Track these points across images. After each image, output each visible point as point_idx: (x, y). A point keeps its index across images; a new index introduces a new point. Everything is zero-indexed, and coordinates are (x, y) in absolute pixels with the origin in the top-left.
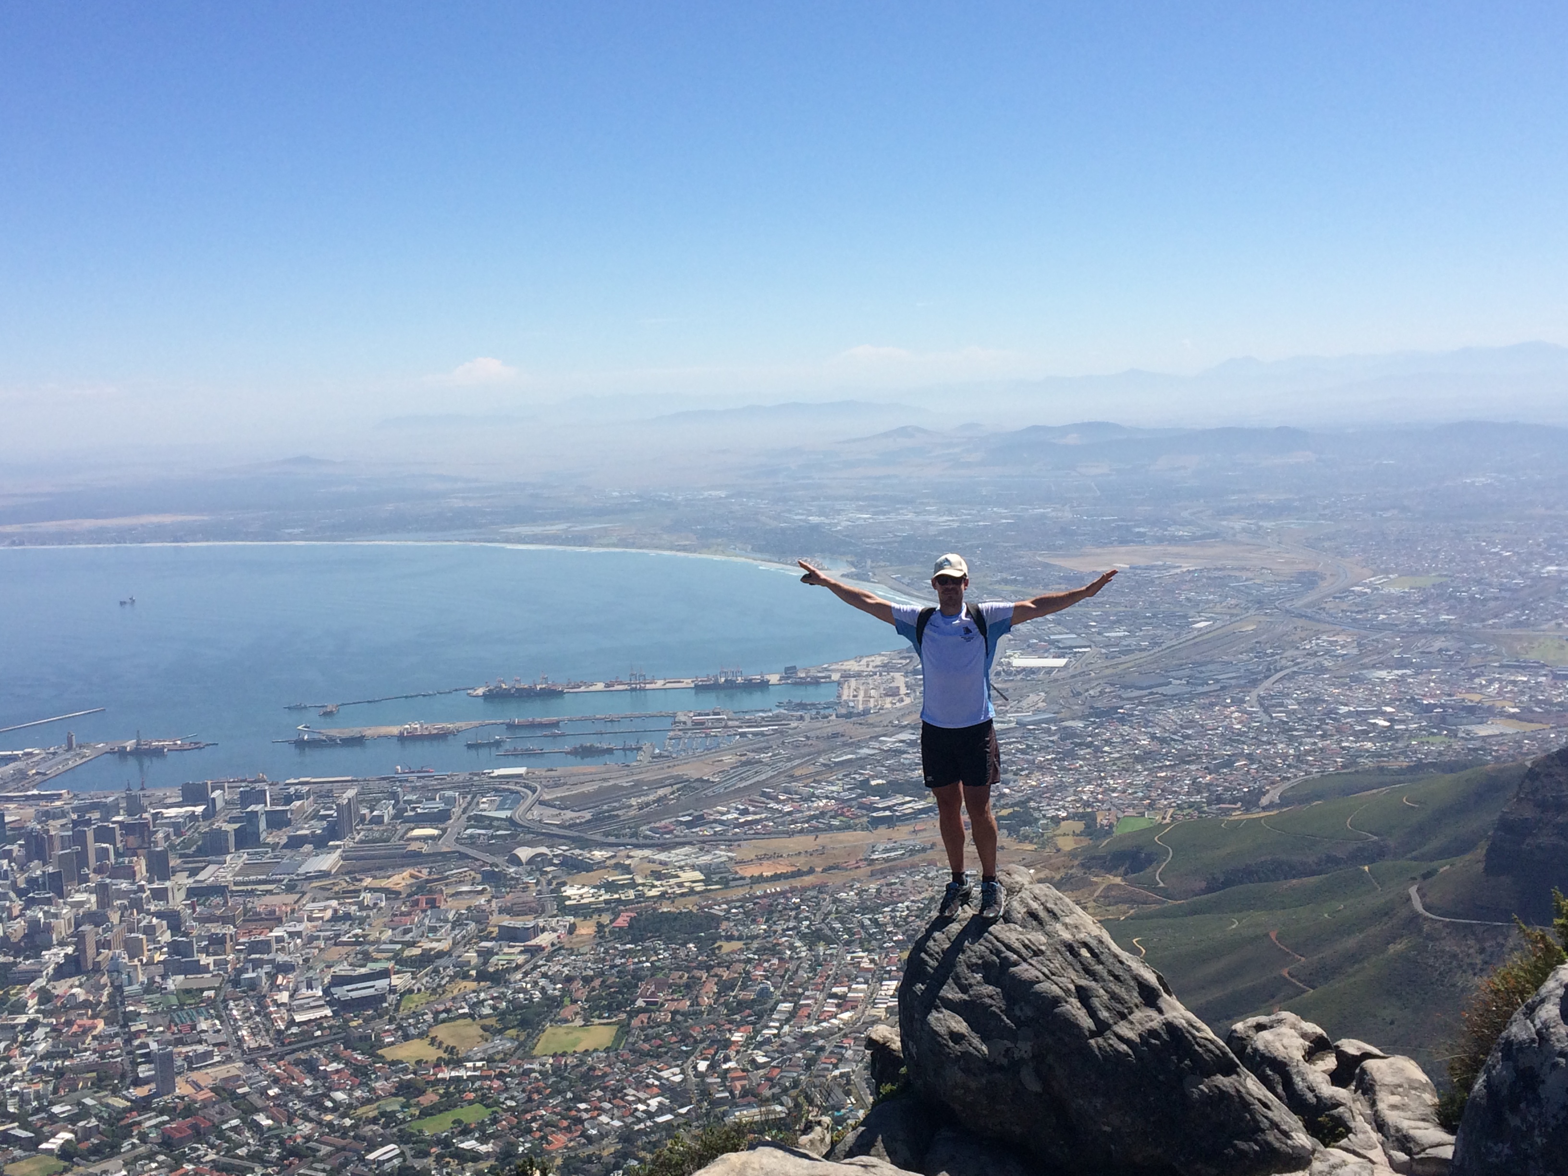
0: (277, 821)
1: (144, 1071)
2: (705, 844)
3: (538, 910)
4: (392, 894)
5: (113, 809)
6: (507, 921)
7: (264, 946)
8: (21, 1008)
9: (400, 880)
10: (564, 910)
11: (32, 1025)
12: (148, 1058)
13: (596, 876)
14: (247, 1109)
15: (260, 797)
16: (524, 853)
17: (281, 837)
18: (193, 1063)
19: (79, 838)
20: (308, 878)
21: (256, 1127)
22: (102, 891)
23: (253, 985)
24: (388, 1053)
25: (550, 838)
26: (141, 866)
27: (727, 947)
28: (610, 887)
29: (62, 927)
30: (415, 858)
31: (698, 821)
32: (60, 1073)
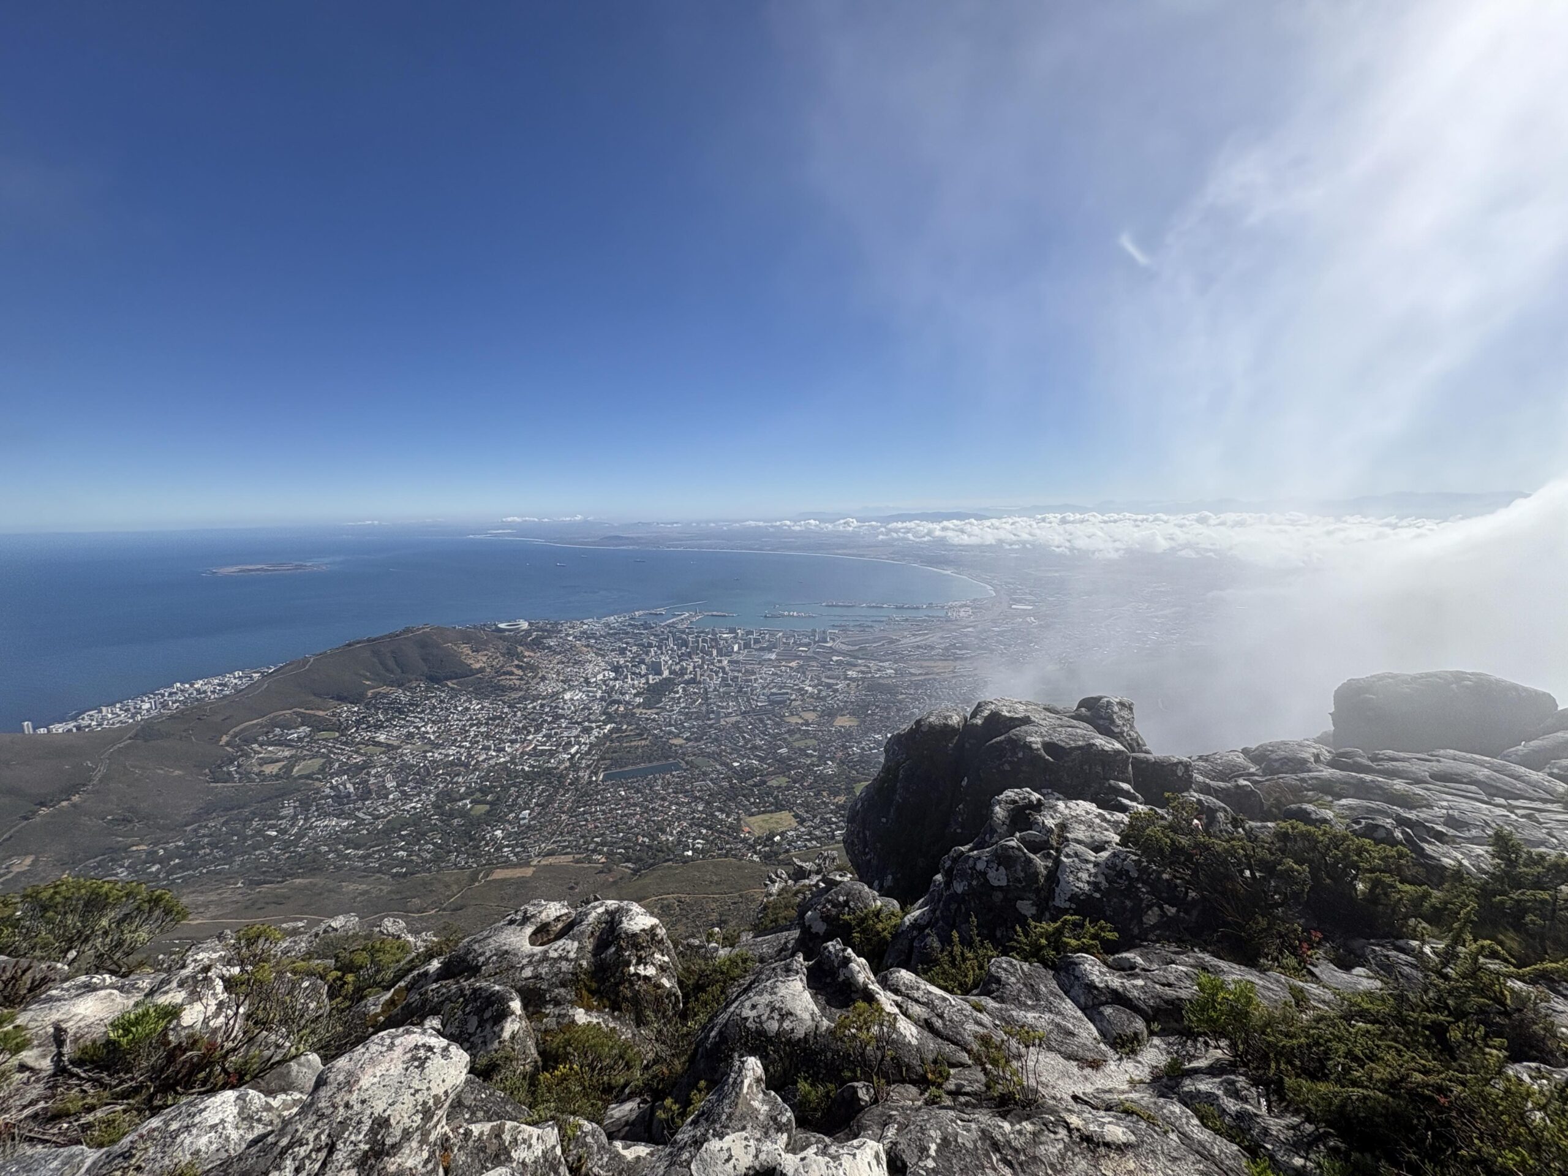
0: (757, 641)
1: (712, 716)
2: (896, 662)
3: (838, 678)
4: (791, 668)
5: (708, 633)
6: (827, 681)
7: (750, 681)
8: (677, 692)
9: (793, 664)
10: (846, 678)
11: (680, 697)
12: (713, 712)
13: (858, 669)
14: (742, 732)
15: (752, 633)
16: (835, 658)
17: (757, 646)
18: (728, 715)
19: (698, 642)
20: (765, 660)
21: (744, 738)
22: (703, 658)
23: (746, 693)
24: (787, 719)
25: (844, 654)
26: (715, 652)
27: (900, 697)
28: (863, 672)
29: (691, 668)
30: (799, 657)
31: (894, 653)
32: (687, 713)
